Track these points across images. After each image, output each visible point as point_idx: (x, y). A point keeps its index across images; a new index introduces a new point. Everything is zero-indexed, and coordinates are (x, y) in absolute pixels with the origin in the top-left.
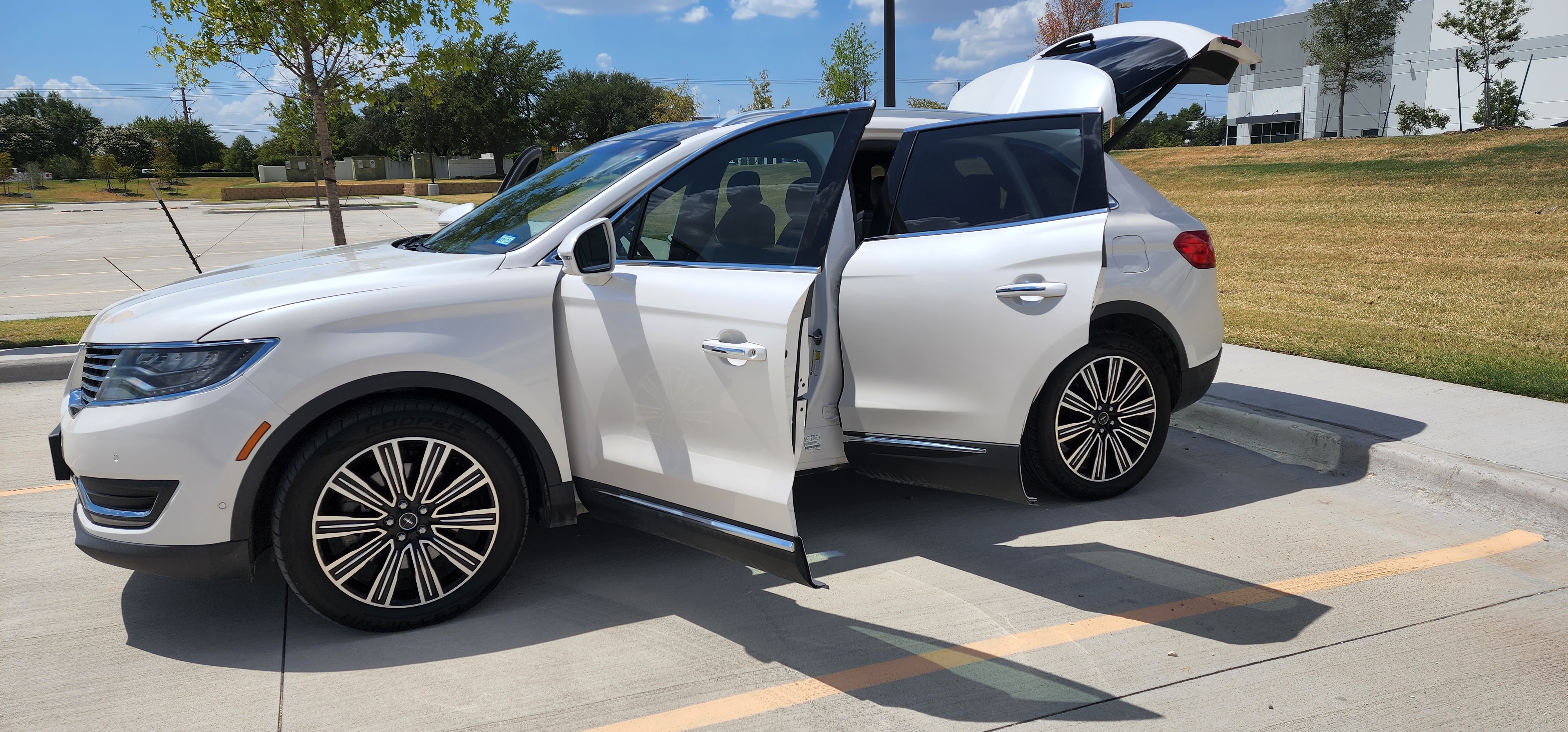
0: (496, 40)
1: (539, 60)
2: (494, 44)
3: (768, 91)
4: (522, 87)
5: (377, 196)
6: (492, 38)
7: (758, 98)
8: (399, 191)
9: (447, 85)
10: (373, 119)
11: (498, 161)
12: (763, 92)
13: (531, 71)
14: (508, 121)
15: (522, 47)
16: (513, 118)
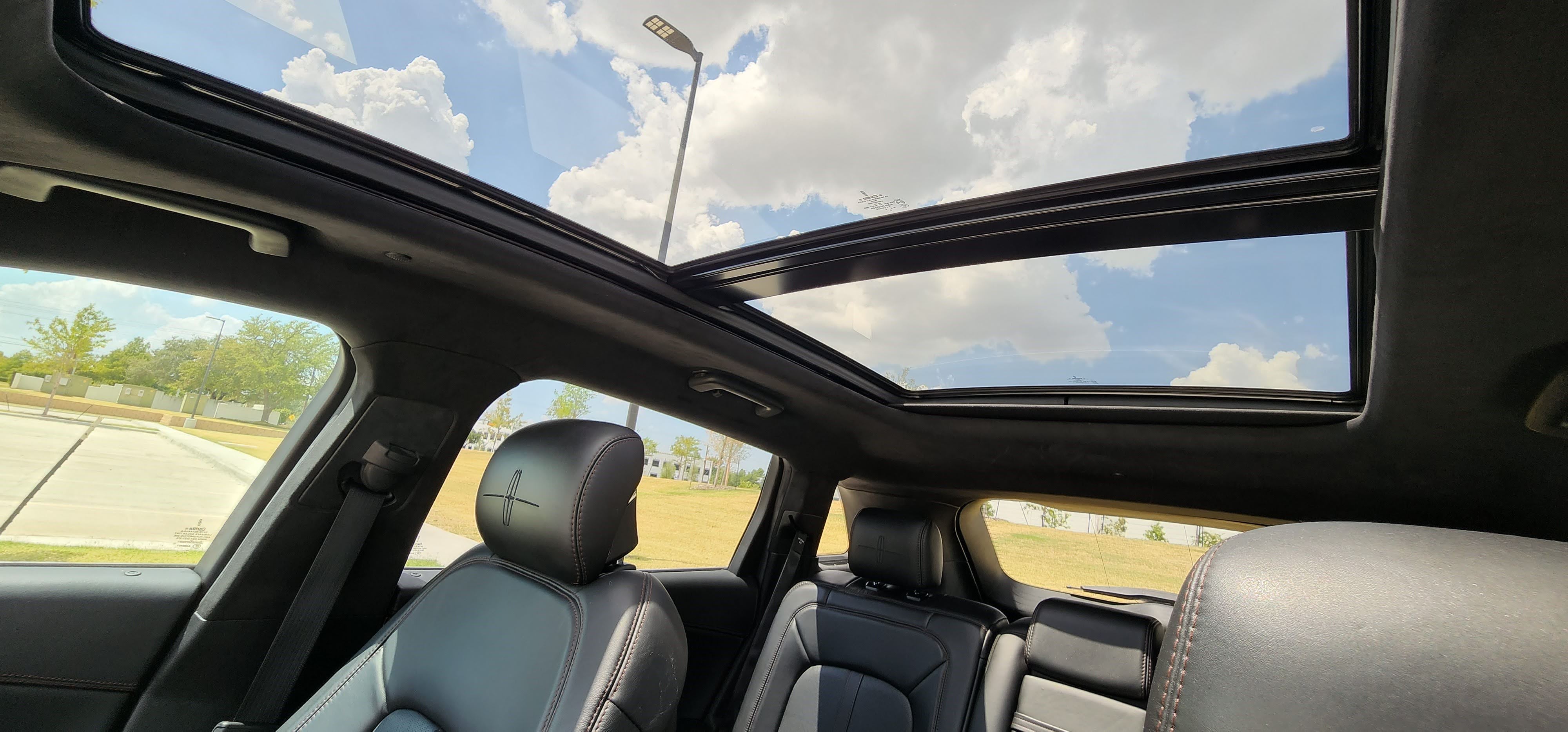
0: (300, 326)
1: (333, 347)
2: (297, 328)
3: (509, 404)
4: (310, 362)
5: (130, 419)
6: (297, 323)
7: (500, 407)
8: (157, 419)
9: (242, 347)
10: (161, 360)
11: (266, 414)
12: (505, 404)
13: (322, 353)
14: (287, 384)
15: (321, 335)
16: (293, 383)
